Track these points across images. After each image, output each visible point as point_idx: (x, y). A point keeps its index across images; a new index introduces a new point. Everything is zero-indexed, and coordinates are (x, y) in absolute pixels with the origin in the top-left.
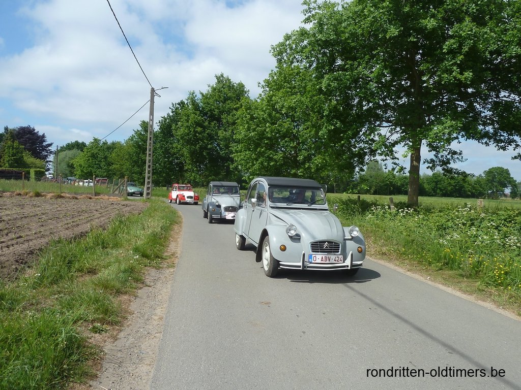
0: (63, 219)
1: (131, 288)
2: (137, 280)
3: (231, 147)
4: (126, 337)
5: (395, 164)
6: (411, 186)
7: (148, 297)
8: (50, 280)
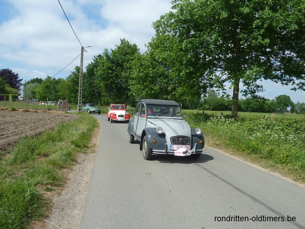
0: (29, 124)
1: (69, 165)
2: (73, 160)
3: (129, 82)
4: (66, 194)
5: (224, 93)
6: (233, 105)
7: (79, 170)
8: (20, 160)
